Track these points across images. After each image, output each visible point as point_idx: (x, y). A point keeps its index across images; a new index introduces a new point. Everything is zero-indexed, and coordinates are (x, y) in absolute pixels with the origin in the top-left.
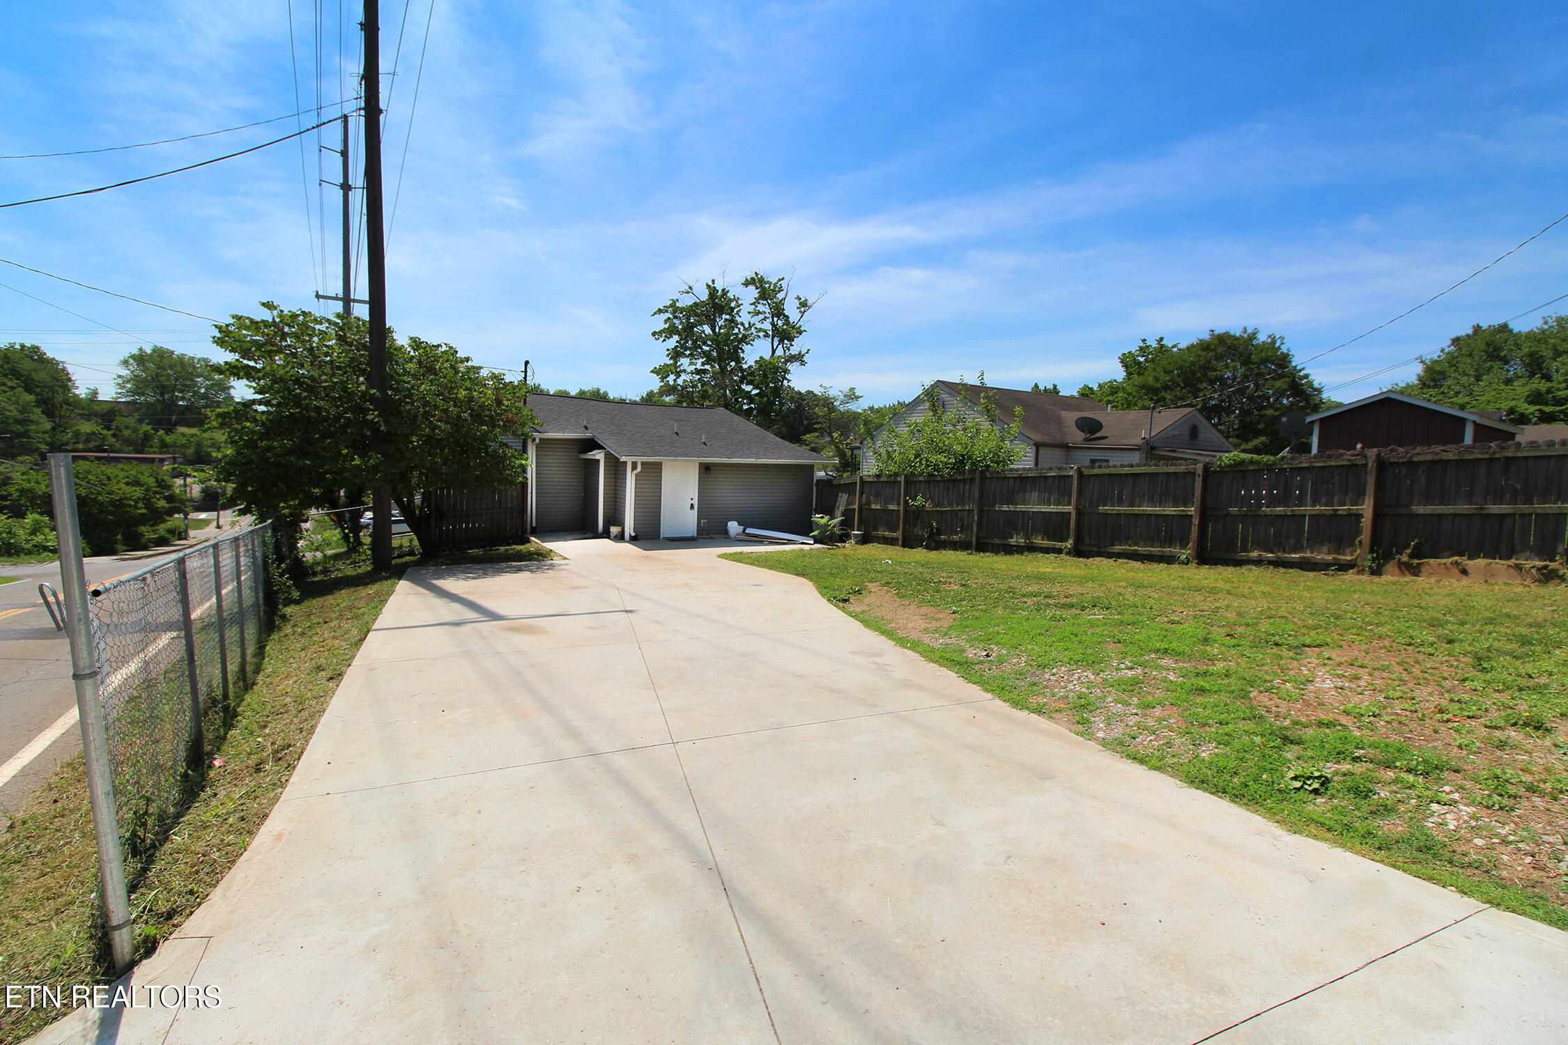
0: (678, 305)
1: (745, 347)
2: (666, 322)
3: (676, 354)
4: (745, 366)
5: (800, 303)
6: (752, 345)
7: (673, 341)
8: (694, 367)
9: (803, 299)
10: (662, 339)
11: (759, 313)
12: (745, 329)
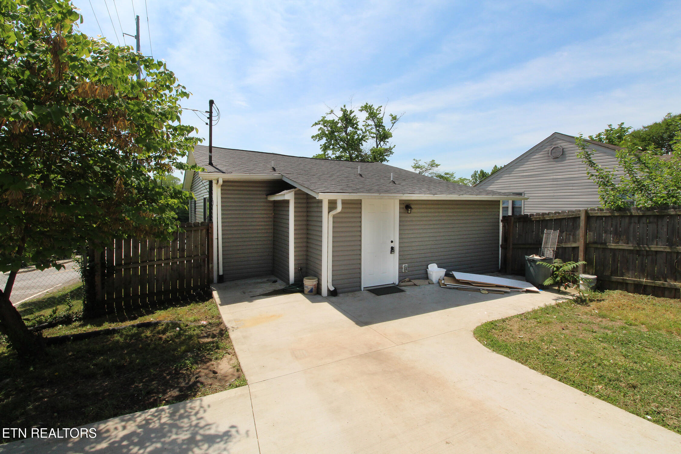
0: (325, 119)
1: (363, 143)
2: (319, 130)
3: (325, 148)
4: (363, 154)
5: (393, 118)
6: (366, 142)
7: (324, 141)
8: (335, 155)
9: (394, 116)
10: (317, 140)
11: (369, 125)
12: (363, 133)
